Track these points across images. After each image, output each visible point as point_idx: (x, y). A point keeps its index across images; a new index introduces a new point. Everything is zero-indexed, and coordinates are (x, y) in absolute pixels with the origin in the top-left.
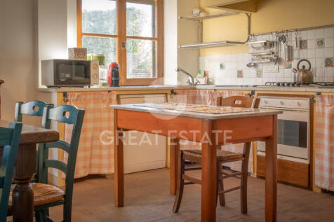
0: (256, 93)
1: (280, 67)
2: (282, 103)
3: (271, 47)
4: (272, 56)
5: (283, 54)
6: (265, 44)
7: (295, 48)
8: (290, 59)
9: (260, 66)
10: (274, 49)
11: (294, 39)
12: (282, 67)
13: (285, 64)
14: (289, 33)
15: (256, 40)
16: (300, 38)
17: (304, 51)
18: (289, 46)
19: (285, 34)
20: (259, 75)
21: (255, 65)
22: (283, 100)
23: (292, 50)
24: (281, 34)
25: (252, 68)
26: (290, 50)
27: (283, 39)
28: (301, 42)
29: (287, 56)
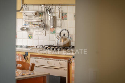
0: (29, 54)
1: (47, 32)
2: (48, 63)
3: (40, 16)
4: (41, 23)
5: (49, 22)
6: (36, 14)
7: (58, 18)
8: (55, 26)
9: (31, 30)
10: (42, 17)
11: (57, 11)
12: (48, 32)
13: (51, 30)
14: (54, 7)
15: (28, 10)
16: (62, 11)
17: (65, 21)
18: (53, 17)
19: (51, 7)
20: (30, 37)
21: (27, 29)
22: (49, 61)
23: (56, 20)
24: (48, 7)
25: (25, 31)
26: (54, 19)
27: (49, 10)
28: (62, 14)
29: (52, 24)
